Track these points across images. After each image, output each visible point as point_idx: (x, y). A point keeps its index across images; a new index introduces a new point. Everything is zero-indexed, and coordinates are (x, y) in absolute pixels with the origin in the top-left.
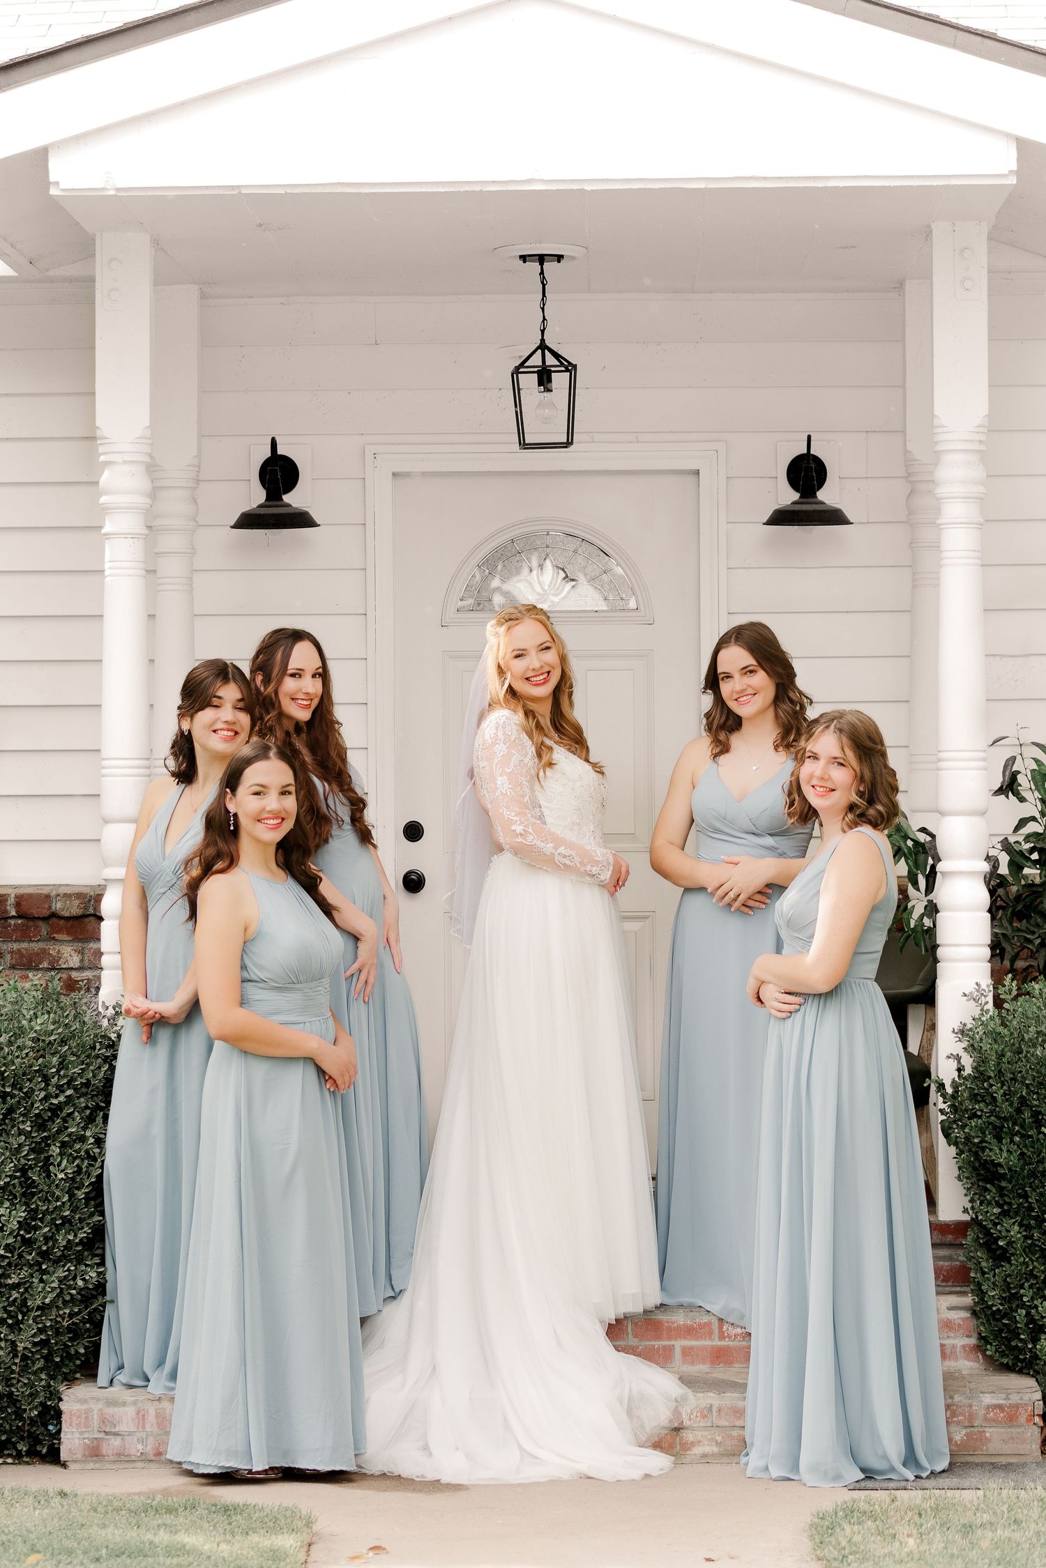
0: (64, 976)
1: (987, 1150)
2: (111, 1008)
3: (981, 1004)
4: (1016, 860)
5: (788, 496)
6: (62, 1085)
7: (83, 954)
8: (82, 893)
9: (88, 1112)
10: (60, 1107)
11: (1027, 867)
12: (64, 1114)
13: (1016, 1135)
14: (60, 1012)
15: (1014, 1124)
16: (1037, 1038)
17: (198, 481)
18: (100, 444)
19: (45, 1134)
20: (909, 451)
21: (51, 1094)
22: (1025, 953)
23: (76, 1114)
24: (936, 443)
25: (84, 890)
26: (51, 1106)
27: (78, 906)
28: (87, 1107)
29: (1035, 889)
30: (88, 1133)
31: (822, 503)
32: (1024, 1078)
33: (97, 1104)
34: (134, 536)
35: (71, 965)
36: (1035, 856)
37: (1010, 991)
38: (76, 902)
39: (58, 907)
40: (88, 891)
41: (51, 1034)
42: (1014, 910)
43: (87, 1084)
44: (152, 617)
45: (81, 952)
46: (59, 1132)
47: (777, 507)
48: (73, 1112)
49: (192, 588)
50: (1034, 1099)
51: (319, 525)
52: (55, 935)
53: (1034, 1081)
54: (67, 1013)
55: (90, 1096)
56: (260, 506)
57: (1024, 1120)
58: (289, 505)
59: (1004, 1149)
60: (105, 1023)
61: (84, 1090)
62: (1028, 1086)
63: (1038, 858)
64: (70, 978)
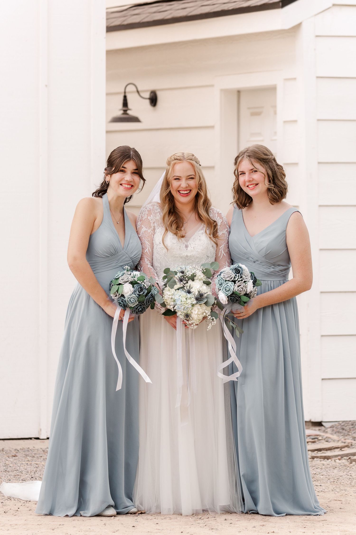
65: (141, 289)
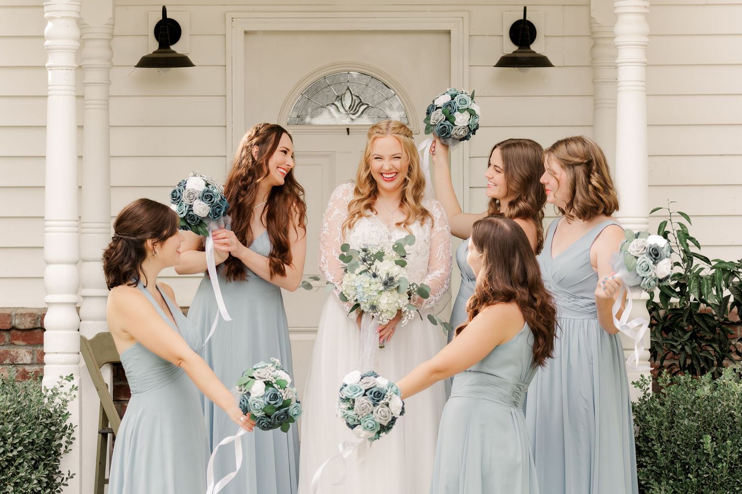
0: (20, 369)
1: (651, 489)
2: (50, 391)
3: (644, 390)
4: (666, 292)
5: (510, 48)
6: (15, 444)
7: (33, 354)
8: (33, 313)
9: (33, 462)
10: (14, 459)
11: (674, 297)
12: (16, 464)
13: (670, 479)
14: (14, 394)
15: (669, 471)
16: (685, 413)
17: (113, 35)
18: (45, 5)
19: (4, 477)
20: (592, 17)
21: (8, 450)
22: (670, 355)
23: (25, 463)
24: (615, 8)
25: (35, 311)
26: (7, 458)
27: (30, 322)
28: (32, 459)
29: (677, 312)
30: (33, 477)
31: (534, 52)
32: (676, 440)
33: (40, 457)
34: (68, 68)
35: (25, 362)
36: (678, 289)
37: (666, 380)
38: (29, 319)
39: (16, 322)
40: (37, 312)
41: (8, 408)
42: (663, 326)
43: (33, 443)
44: (80, 127)
45: (32, 353)
46: (13, 475)
47: (503, 55)
48: (23, 462)
49: (108, 107)
50: (683, 455)
51: (195, 66)
52: (14, 342)
53: (682, 442)
54: (19, 394)
55: (35, 451)
56: (155, 52)
57: (676, 468)
58: (174, 52)
59: (663, 488)
60: (46, 400)
61: (30, 447)
62: (678, 445)
63: (679, 290)
64: (24, 371)
65: (275, 397)
